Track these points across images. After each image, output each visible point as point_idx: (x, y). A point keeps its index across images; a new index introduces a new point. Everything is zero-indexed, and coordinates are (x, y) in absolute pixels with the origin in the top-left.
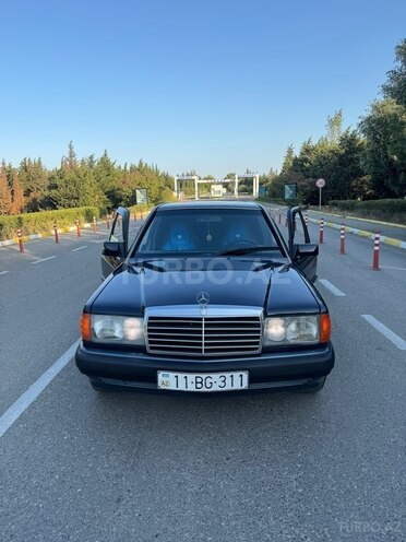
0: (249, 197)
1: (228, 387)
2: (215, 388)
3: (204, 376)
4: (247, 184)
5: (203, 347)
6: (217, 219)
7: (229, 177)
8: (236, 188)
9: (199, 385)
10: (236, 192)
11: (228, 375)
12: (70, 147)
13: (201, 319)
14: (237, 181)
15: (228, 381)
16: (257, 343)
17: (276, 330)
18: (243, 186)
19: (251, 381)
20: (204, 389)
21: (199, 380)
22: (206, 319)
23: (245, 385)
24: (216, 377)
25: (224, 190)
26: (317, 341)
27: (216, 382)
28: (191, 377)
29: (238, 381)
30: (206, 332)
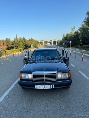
0: (55, 45)
1: (50, 88)
2: (47, 88)
3: (45, 86)
4: (55, 42)
5: (44, 80)
6: (48, 52)
7: (51, 41)
8: (52, 43)
9: (44, 88)
10: (52, 44)
11: (50, 85)
12: (16, 35)
13: (44, 74)
14: (52, 42)
15: (50, 87)
16: (56, 79)
17: (59, 76)
18: (54, 43)
19: (54, 86)
20: (45, 88)
21: (44, 87)
22: (45, 74)
23: (53, 87)
24: (47, 86)
25: (50, 44)
26: (68, 78)
28: (42, 86)
29: (52, 87)
30: (45, 77)
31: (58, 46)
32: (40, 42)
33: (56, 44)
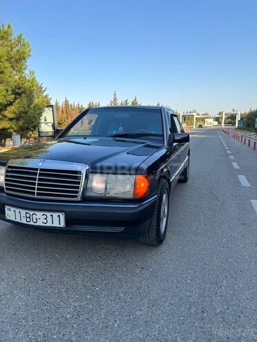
0: (233, 127)
1: (49, 224)
2: (40, 223)
3: (31, 213)
4: (232, 118)
5: (36, 191)
7: (220, 113)
8: (223, 121)
9: (28, 220)
10: (223, 124)
11: (48, 214)
12: (115, 95)
13: (37, 169)
14: (224, 116)
15: (49, 219)
16: (77, 192)
18: (230, 120)
19: (68, 221)
20: (31, 223)
21: (28, 215)
22: (41, 170)
23: (63, 224)
24: (39, 214)
27: (40, 219)
28: (23, 212)
29: (57, 220)
30: (39, 180)
31: (239, 128)
32: (185, 118)
33: (235, 123)
